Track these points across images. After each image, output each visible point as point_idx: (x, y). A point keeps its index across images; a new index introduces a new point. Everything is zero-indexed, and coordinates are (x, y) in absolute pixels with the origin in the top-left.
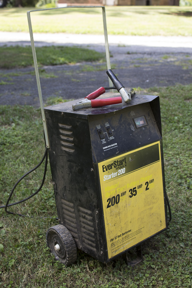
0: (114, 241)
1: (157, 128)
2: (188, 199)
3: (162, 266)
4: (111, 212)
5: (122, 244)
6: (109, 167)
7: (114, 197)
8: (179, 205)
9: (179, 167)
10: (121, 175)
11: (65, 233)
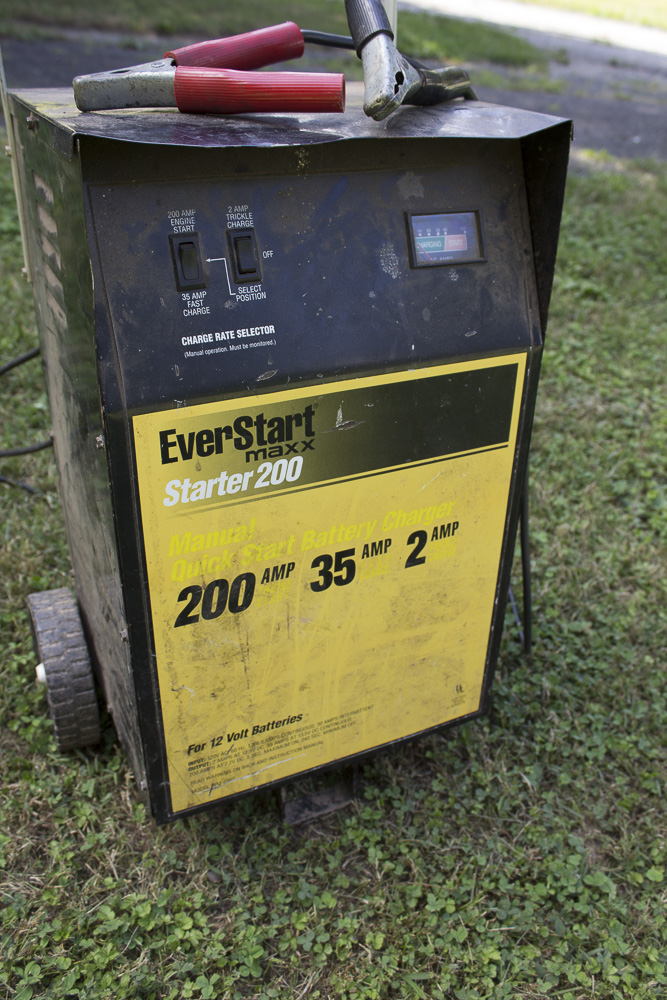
0: (208, 751)
1: (532, 286)
2: (627, 565)
3: (408, 868)
4: (197, 644)
5: (247, 762)
6: (205, 443)
7: (222, 583)
8: (586, 586)
10: (272, 488)
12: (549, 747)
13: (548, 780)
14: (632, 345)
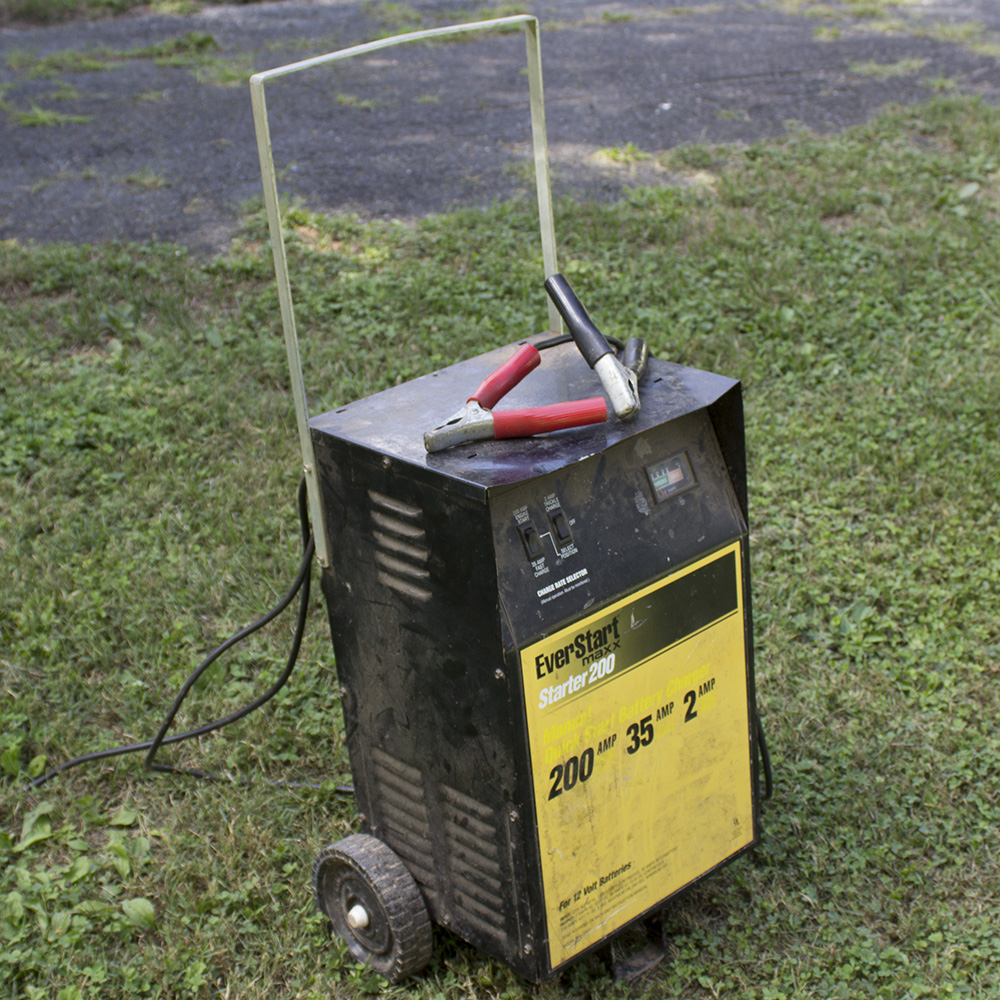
0: (572, 906)
1: (732, 492)
2: (832, 698)
3: (736, 982)
4: (562, 812)
5: (598, 912)
6: (560, 659)
7: (574, 760)
8: (800, 727)
9: (799, 555)
10: (599, 680)
11: (387, 870)
12: (816, 869)
13: (824, 896)
14: (763, 449)
